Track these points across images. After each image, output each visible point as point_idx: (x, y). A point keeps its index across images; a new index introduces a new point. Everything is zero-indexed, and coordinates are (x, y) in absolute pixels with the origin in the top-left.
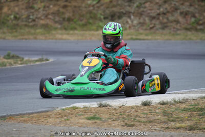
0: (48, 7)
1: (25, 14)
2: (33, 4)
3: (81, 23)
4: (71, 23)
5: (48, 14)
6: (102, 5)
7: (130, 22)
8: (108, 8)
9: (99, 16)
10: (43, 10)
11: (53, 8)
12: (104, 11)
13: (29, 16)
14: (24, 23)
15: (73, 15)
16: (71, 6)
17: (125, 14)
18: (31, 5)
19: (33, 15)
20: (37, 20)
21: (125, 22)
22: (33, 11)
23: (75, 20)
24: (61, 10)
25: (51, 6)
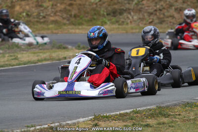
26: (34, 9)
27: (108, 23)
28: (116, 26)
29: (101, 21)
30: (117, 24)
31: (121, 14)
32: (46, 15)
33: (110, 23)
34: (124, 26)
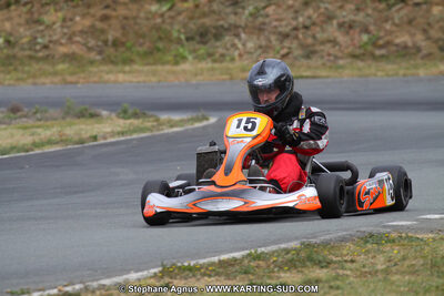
0: (71, 20)
1: (25, 34)
2: (40, 14)
3: (141, 50)
4: (122, 49)
5: (74, 34)
6: (179, 14)
7: (240, 46)
8: (191, 18)
9: (175, 34)
10: (62, 27)
11: (81, 22)
12: (185, 26)
13: (36, 38)
14: (27, 53)
15: (124, 35)
16: (117, 17)
17: (227, 30)
18: (36, 16)
19: (43, 37)
20: (51, 45)
21: (228, 46)
22: (41, 28)
23: (129, 44)
24: (99, 25)
25: (78, 18)
26: (22, 30)
27: (190, 58)
28: (207, 64)
29: (174, 53)
30: (209, 60)
31: (218, 37)
32: (50, 42)
33: (195, 58)
34: (224, 64)
